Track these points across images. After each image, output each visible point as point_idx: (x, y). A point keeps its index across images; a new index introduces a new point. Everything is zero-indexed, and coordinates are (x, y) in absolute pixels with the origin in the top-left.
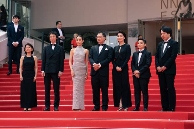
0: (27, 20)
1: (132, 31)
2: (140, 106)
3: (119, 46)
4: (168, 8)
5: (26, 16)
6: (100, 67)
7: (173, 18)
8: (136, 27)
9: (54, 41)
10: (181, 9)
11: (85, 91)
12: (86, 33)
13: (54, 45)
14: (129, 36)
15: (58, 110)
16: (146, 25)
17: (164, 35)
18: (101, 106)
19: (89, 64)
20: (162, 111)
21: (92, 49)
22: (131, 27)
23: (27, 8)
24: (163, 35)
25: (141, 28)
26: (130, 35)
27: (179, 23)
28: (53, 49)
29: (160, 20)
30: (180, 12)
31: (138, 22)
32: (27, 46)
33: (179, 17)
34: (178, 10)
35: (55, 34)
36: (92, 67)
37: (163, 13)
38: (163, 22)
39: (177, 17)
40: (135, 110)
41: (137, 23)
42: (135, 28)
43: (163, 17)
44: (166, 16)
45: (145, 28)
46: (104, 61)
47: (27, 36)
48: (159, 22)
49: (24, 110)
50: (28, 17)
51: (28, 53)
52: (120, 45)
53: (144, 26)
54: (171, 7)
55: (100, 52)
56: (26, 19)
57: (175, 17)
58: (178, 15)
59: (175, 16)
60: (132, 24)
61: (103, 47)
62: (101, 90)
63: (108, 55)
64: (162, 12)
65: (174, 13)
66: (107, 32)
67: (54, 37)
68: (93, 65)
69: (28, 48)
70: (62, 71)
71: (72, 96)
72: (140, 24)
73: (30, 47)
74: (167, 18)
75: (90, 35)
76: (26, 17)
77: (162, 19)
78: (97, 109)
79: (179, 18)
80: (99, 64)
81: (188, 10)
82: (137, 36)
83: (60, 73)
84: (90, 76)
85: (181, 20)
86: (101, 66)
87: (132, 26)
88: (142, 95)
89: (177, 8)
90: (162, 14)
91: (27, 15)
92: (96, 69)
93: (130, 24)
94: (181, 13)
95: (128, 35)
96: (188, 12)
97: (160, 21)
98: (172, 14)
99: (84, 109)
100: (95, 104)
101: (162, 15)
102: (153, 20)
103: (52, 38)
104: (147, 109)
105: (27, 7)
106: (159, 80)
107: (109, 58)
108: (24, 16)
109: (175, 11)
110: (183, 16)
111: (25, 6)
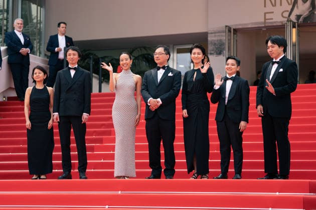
0: (39, 27)
1: (215, 44)
2: (229, 170)
3: (194, 71)
4: (275, 5)
5: (37, 21)
6: (159, 104)
7: (284, 23)
8: (222, 38)
9: (74, 62)
10: (297, 7)
11: (136, 145)
12: (139, 49)
13: (75, 69)
14: (211, 54)
15: (86, 178)
16: (238, 34)
17: (274, 49)
18: (163, 170)
19: (142, 100)
20: (265, 179)
21: (147, 76)
22: (214, 39)
23: (39, 8)
24: (270, 48)
25: (229, 40)
26: (212, 52)
27: (294, 30)
28: (72, 76)
29: (263, 25)
30: (296, 12)
31: (225, 29)
32: (36, 71)
33: (295, 21)
34: (292, 10)
35: (76, 51)
36: (147, 105)
37: (267, 15)
38: (267, 29)
39: (291, 21)
40: (219, 176)
41: (223, 32)
42: (221, 40)
43: (267, 21)
44: (272, 19)
45: (237, 41)
46: (167, 95)
47: (38, 54)
48: (261, 29)
49: (33, 178)
50: (40, 23)
51: (38, 81)
52: (195, 69)
53: (235, 36)
54: (281, 5)
55: (159, 81)
56: (37, 25)
57: (288, 21)
58: (293, 18)
59: (288, 19)
60: (215, 33)
61: (164, 71)
62: (162, 143)
63: (174, 85)
64: (265, 14)
65: (286, 14)
66: (173, 47)
67: (74, 55)
68: (148, 101)
69: (37, 75)
70: (89, 112)
71: (114, 154)
72: (229, 34)
73: (41, 72)
74: (275, 22)
75: (144, 52)
76: (37, 23)
77: (267, 25)
78: (156, 175)
79: (295, 23)
80: (159, 100)
81: (309, 8)
82: (224, 53)
83: (85, 115)
84: (143, 121)
85: (298, 26)
86: (161, 102)
87: (215, 36)
88: (232, 151)
89: (291, 6)
90: (265, 15)
91: (39, 19)
92: (153, 108)
93: (212, 33)
94: (298, 14)
95: (209, 52)
96: (310, 12)
97: (263, 27)
98: (282, 16)
99: (135, 176)
100: (152, 168)
101: (267, 18)
102: (250, 26)
103: (72, 56)
104: (240, 175)
105: (38, 6)
106: (263, 127)
107: (175, 89)
108: (35, 21)
109: (288, 11)
110: (301, 20)
111: (36, 4)
